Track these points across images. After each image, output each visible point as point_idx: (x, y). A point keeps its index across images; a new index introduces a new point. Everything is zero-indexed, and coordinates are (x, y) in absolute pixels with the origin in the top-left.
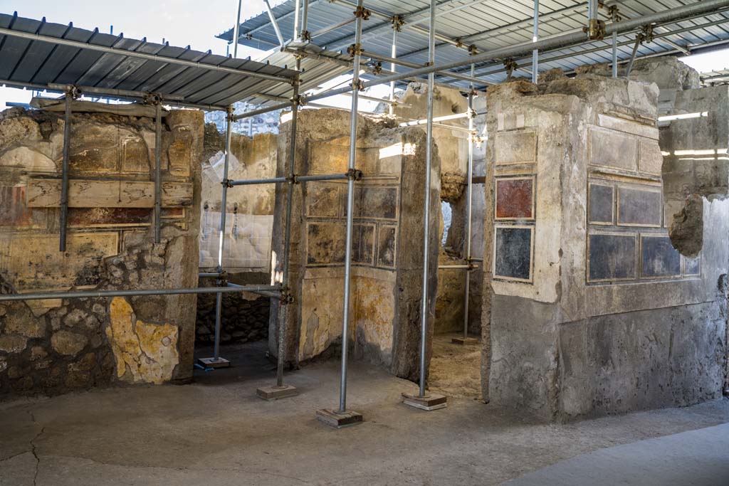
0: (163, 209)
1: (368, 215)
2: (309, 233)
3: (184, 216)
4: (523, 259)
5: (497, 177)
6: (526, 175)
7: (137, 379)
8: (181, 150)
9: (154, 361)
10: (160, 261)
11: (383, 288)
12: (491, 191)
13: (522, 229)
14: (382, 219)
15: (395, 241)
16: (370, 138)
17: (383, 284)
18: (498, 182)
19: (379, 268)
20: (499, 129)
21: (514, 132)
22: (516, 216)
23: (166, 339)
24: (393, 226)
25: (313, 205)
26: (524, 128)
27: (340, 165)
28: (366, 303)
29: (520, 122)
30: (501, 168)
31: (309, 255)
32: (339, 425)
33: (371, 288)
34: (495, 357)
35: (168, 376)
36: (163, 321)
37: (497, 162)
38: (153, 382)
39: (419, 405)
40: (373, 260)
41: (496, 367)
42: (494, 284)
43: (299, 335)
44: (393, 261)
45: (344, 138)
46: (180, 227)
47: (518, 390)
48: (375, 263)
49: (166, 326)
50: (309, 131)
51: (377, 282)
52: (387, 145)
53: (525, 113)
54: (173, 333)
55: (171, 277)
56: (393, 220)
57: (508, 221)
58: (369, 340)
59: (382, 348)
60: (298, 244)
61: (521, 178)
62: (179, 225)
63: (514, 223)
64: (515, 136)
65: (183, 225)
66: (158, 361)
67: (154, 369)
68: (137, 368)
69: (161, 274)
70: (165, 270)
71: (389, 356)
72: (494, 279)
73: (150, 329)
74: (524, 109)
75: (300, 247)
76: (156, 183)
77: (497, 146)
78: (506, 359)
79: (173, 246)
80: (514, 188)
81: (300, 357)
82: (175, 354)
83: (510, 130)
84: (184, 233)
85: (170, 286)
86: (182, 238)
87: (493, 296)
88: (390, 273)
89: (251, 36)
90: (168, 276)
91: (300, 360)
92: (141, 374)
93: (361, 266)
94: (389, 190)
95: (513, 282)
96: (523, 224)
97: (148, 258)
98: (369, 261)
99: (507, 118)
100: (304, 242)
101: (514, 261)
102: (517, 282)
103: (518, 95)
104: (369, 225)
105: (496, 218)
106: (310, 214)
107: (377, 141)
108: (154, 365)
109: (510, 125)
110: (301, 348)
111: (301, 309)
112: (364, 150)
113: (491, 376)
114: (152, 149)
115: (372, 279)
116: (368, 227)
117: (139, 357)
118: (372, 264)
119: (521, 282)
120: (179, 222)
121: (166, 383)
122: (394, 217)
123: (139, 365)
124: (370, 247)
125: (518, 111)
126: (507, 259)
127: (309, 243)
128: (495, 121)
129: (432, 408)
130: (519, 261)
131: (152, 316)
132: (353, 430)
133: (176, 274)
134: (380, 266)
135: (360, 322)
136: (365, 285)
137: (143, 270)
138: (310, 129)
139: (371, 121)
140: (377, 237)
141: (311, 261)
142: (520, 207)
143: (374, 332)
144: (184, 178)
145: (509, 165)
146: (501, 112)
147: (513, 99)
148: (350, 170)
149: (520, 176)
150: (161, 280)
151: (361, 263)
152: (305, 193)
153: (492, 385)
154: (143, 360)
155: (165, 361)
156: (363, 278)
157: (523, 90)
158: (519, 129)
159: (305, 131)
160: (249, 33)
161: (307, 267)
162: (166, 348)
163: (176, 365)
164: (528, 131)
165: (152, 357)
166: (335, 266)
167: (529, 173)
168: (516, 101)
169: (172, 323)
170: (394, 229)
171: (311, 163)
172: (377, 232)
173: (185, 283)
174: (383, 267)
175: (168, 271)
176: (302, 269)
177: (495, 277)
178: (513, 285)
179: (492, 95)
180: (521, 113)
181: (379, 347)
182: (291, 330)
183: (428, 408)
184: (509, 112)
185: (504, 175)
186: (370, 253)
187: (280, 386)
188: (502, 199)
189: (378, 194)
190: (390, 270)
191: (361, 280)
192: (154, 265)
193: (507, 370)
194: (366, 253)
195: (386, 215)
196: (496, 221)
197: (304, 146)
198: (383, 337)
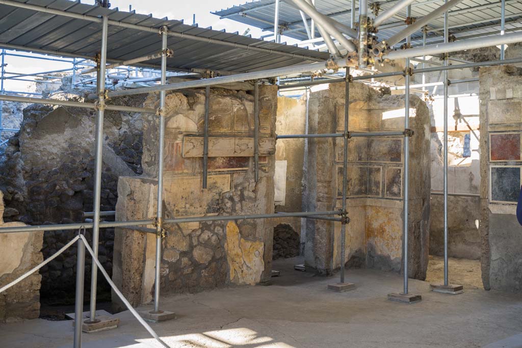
1: (375, 160)
2: (338, 173)
3: (267, 162)
4: (514, 188)
5: (490, 132)
6: (514, 131)
7: (241, 281)
8: (266, 114)
9: (251, 269)
10: (252, 195)
11: (391, 213)
12: (485, 142)
13: (513, 168)
14: (388, 162)
15: (402, 178)
16: (373, 102)
17: (391, 211)
18: (492, 136)
19: (387, 199)
20: (491, 99)
21: (504, 101)
22: (507, 159)
23: (257, 252)
24: (399, 168)
25: (340, 152)
26: (512, 99)
27: (355, 122)
28: (375, 225)
29: (509, 94)
30: (494, 126)
31: (338, 190)
32: (410, 301)
33: (380, 214)
34: (493, 257)
35: (258, 280)
36: (255, 239)
37: (490, 121)
38: (250, 284)
39: (446, 291)
40: (381, 192)
41: (494, 264)
42: (490, 207)
43: (333, 250)
44: (399, 193)
45: (357, 102)
46: (265, 170)
47: (515, 279)
48: (383, 195)
49: (257, 243)
50: (336, 98)
51: (385, 209)
52: (390, 108)
53: (513, 88)
54: (261, 248)
55: (259, 207)
56: (400, 163)
57: (500, 162)
58: (380, 253)
59: (392, 258)
60: (330, 182)
61: (511, 133)
62: (264, 168)
63: (506, 164)
64: (505, 104)
65: (267, 168)
66: (253, 268)
67: (251, 274)
68: (241, 273)
69: (253, 204)
70: (255, 201)
71: (399, 263)
72: (491, 203)
73: (249, 244)
74: (511, 85)
75: (332, 184)
76: (255, 139)
77: (490, 110)
78: (503, 258)
79: (260, 184)
80: (505, 139)
81: (334, 266)
82: (262, 263)
83: (500, 100)
84: (267, 174)
85: (259, 213)
86: (265, 178)
87: (490, 215)
88: (398, 202)
89: (246, 14)
90: (257, 206)
91: (334, 268)
92: (243, 278)
93: (369, 197)
94: (394, 140)
95: (507, 204)
96: (514, 165)
97: (246, 193)
98: (377, 193)
99: (498, 91)
100: (335, 180)
101: (507, 190)
102: (509, 205)
103: (506, 75)
104: (376, 167)
105: (491, 161)
106: (339, 160)
107: (381, 105)
108: (251, 271)
109: (500, 96)
110: (334, 259)
111: (334, 230)
112: (369, 110)
113: (491, 271)
114: (250, 114)
115: (380, 207)
116: (376, 169)
117: (242, 265)
118: (380, 196)
119: (513, 204)
120: (264, 166)
121: (257, 284)
122: (400, 161)
123: (242, 271)
124: (377, 184)
125: (507, 86)
126: (501, 189)
127: (338, 181)
128: (488, 92)
129: (457, 292)
130: (511, 190)
131: (248, 236)
132: (416, 305)
133: (262, 203)
134: (388, 197)
135: (371, 240)
136: (374, 212)
137: (243, 202)
138: (337, 96)
139: (372, 89)
140: (383, 176)
141: (339, 194)
142: (510, 153)
143: (384, 247)
144: (267, 134)
145: (501, 124)
146: (492, 87)
147: (502, 77)
148: (406, 129)
149: (509, 131)
150: (253, 209)
151: (369, 196)
152: (335, 144)
153: (492, 277)
154: (245, 268)
155: (257, 268)
156: (370, 206)
157: (509, 71)
158: (508, 99)
159: (334, 98)
160: (245, 12)
161: (338, 199)
162: (257, 258)
163: (263, 271)
164: (516, 101)
165: (249, 265)
166: (353, 198)
167: (518, 129)
168: (504, 79)
169: (260, 240)
170: (400, 170)
171: (338, 121)
172: (384, 172)
173: (267, 211)
174: (390, 197)
175: (258, 202)
176: (334, 200)
177: (491, 201)
178: (507, 207)
179: (483, 74)
180: (510, 88)
181: (389, 257)
182: (328, 246)
183: (454, 293)
184: (500, 87)
185: (496, 130)
186: (378, 187)
187: (343, 282)
188: (495, 147)
189: (384, 144)
190: (398, 200)
191: (370, 208)
192: (250, 198)
193: (505, 265)
194: (374, 188)
195: (392, 160)
196: (490, 162)
197: (334, 109)
198: (393, 250)
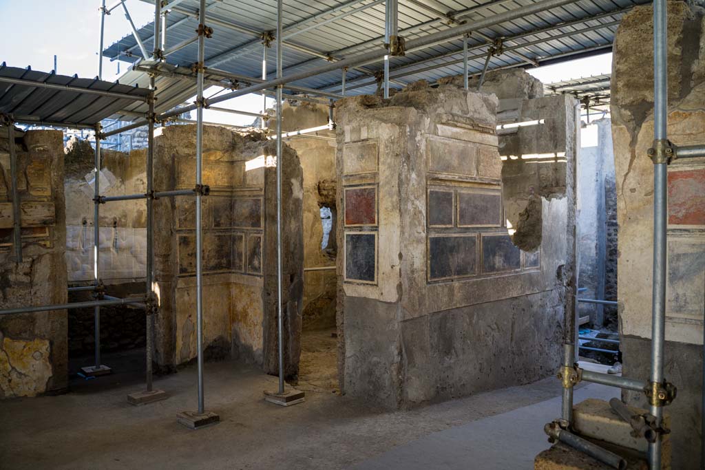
0: (22, 229)
1: (238, 226)
2: (180, 244)
3: (47, 234)
4: (369, 262)
5: (345, 186)
6: (369, 184)
7: (7, 394)
8: (40, 170)
9: (25, 376)
10: (26, 279)
11: (252, 293)
12: (341, 199)
13: (367, 235)
14: (249, 228)
15: (262, 249)
16: (237, 151)
17: (252, 290)
18: (347, 191)
19: (249, 274)
20: (346, 141)
21: (359, 143)
22: (362, 223)
23: (38, 353)
24: (259, 235)
25: (182, 217)
26: (367, 140)
27: (208, 178)
28: (239, 307)
29: (364, 135)
30: (348, 177)
31: (181, 265)
32: (196, 426)
33: (243, 293)
34: (348, 354)
35: (42, 388)
36: (33, 336)
37: (345, 172)
38: (26, 396)
39: (278, 402)
40: (243, 266)
41: (349, 362)
42: (345, 287)
43: (175, 341)
44: (260, 268)
45: (212, 152)
46: (45, 245)
47: (369, 382)
48: (246, 270)
49: (37, 341)
50: (175, 147)
51: (247, 287)
52: (252, 158)
53: (368, 126)
54: (45, 347)
55: (38, 295)
56: (259, 229)
57: (355, 227)
58: (243, 342)
59: (255, 349)
60: (169, 255)
61: (366, 187)
62: (43, 243)
63: (361, 229)
64: (360, 147)
65: (48, 243)
66: (30, 374)
67: (27, 383)
68: (7, 384)
69: (27, 291)
70: (32, 288)
71: (261, 355)
72: (345, 282)
73: (19, 345)
74: (367, 121)
75: (171, 258)
76: (13, 204)
77: (345, 158)
78: (357, 355)
79: (39, 264)
80: (359, 196)
81: (177, 360)
82: (48, 368)
83: (355, 142)
84: (49, 250)
85: (39, 303)
86: (48, 256)
87: (345, 298)
88: (258, 278)
89: (131, 53)
90: (35, 293)
91: (177, 363)
92: (12, 389)
93: (234, 273)
94: (254, 200)
95: (361, 284)
96: (369, 230)
97: (12, 277)
98: (240, 268)
99: (353, 131)
100: (175, 253)
101: (361, 265)
102: (364, 284)
103: (362, 108)
104: (239, 234)
105: (346, 226)
106: (180, 227)
107: (243, 155)
108: (25, 380)
109: (355, 137)
110: (177, 352)
111: (175, 316)
112: (232, 163)
113: (346, 371)
114: (8, 170)
115: (243, 285)
116: (238, 236)
117: (9, 373)
118: (243, 271)
119: (367, 284)
120: (44, 240)
121: (40, 395)
122: (260, 226)
123: (10, 381)
124: (240, 255)
125: (362, 123)
126: (355, 263)
127: (180, 254)
128: (343, 133)
129: (290, 403)
130: (366, 265)
131: (20, 333)
132: (207, 431)
133: (43, 290)
134: (250, 272)
135: (235, 325)
136: (238, 290)
137: (8, 289)
138: (177, 144)
139: (238, 135)
140: (246, 245)
141: (183, 270)
142: (365, 214)
143: (247, 334)
144: (46, 197)
145: (356, 175)
146: (347, 124)
147: (358, 111)
148: (197, 186)
149: (364, 185)
150: (28, 297)
151: (233, 271)
152: (173, 207)
153: (347, 379)
154: (14, 376)
155: (37, 374)
156: (235, 284)
157: (367, 103)
158: (363, 140)
159: (171, 147)
160: (129, 50)
161: (179, 277)
162: (38, 362)
163: (50, 378)
164: (371, 142)
165: (23, 372)
166: (208, 274)
167: (373, 182)
168: (360, 114)
169: (42, 338)
170: (260, 238)
171: (178, 177)
172: (246, 241)
173: (54, 300)
174: (252, 273)
175: (35, 288)
176: (174, 279)
177: (346, 280)
178: (362, 287)
179: (340, 108)
180: (365, 125)
181: (252, 347)
182: (167, 337)
183: (285, 404)
184: (355, 124)
185: (351, 184)
186: (241, 260)
187: (151, 390)
188: (350, 208)
189: (245, 205)
190: (258, 276)
191: (234, 286)
192: (20, 284)
193: (359, 364)
194: (237, 261)
195: (253, 225)
196: (345, 228)
197: (171, 162)
198: (255, 338)
